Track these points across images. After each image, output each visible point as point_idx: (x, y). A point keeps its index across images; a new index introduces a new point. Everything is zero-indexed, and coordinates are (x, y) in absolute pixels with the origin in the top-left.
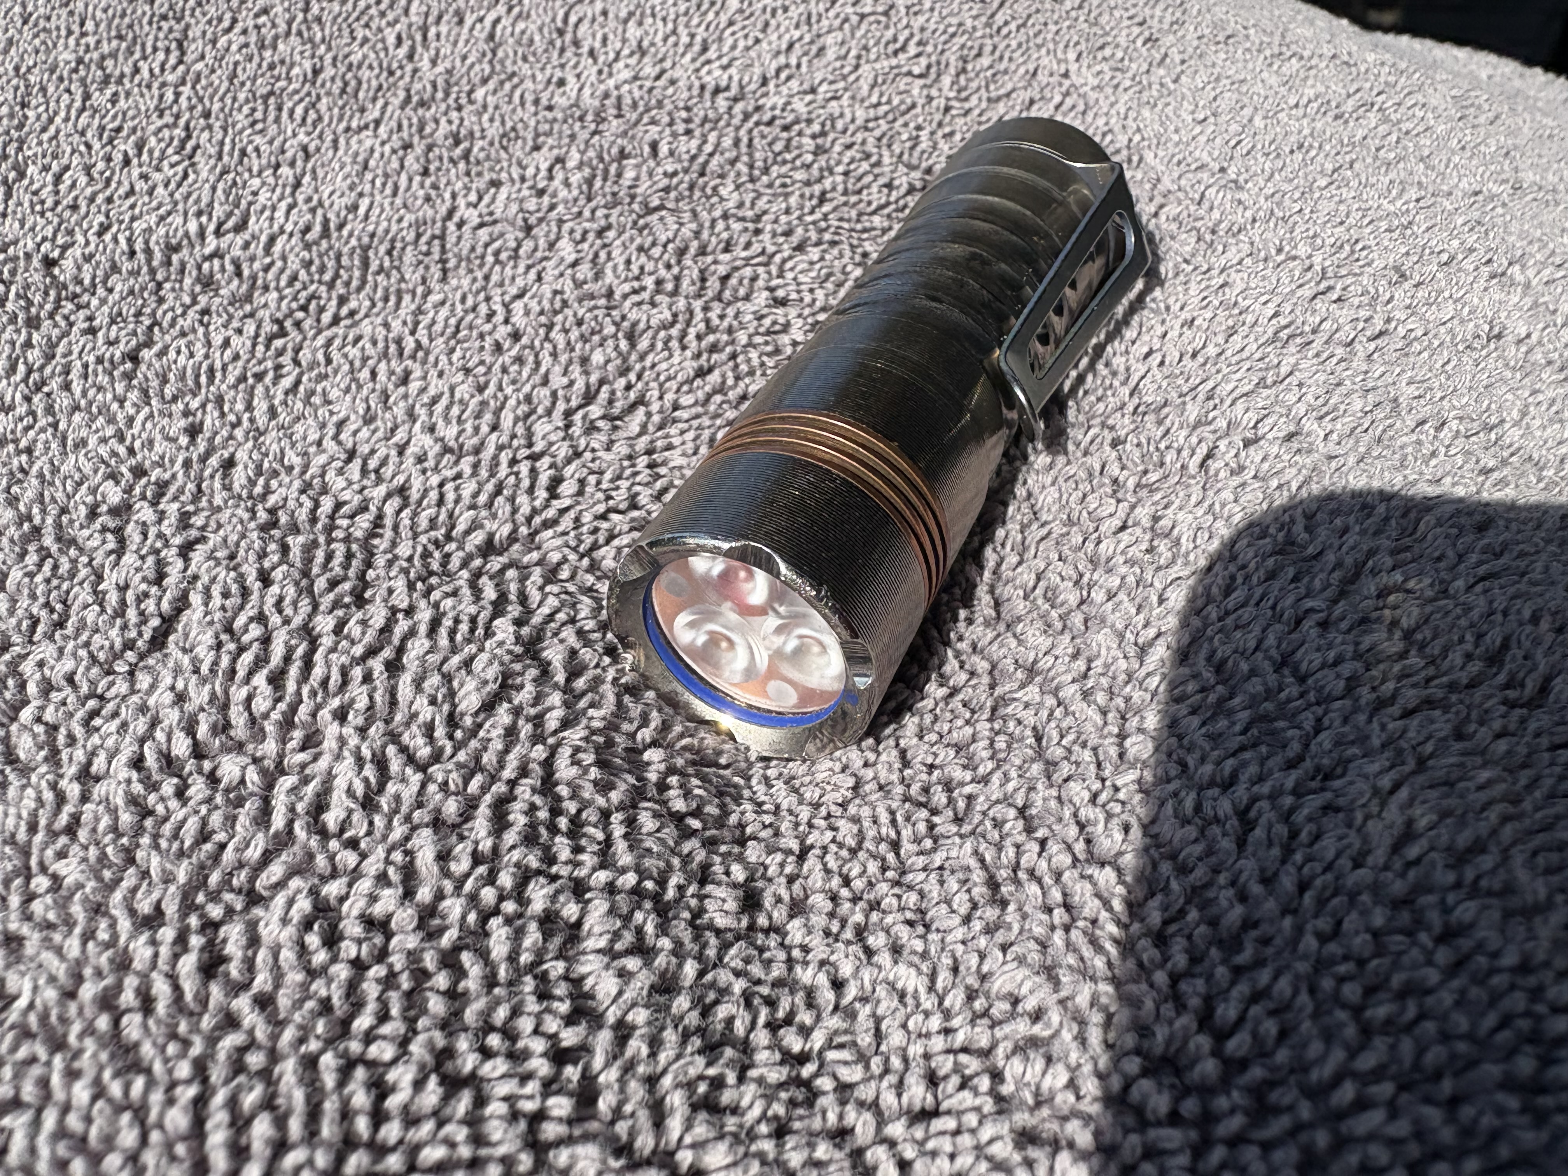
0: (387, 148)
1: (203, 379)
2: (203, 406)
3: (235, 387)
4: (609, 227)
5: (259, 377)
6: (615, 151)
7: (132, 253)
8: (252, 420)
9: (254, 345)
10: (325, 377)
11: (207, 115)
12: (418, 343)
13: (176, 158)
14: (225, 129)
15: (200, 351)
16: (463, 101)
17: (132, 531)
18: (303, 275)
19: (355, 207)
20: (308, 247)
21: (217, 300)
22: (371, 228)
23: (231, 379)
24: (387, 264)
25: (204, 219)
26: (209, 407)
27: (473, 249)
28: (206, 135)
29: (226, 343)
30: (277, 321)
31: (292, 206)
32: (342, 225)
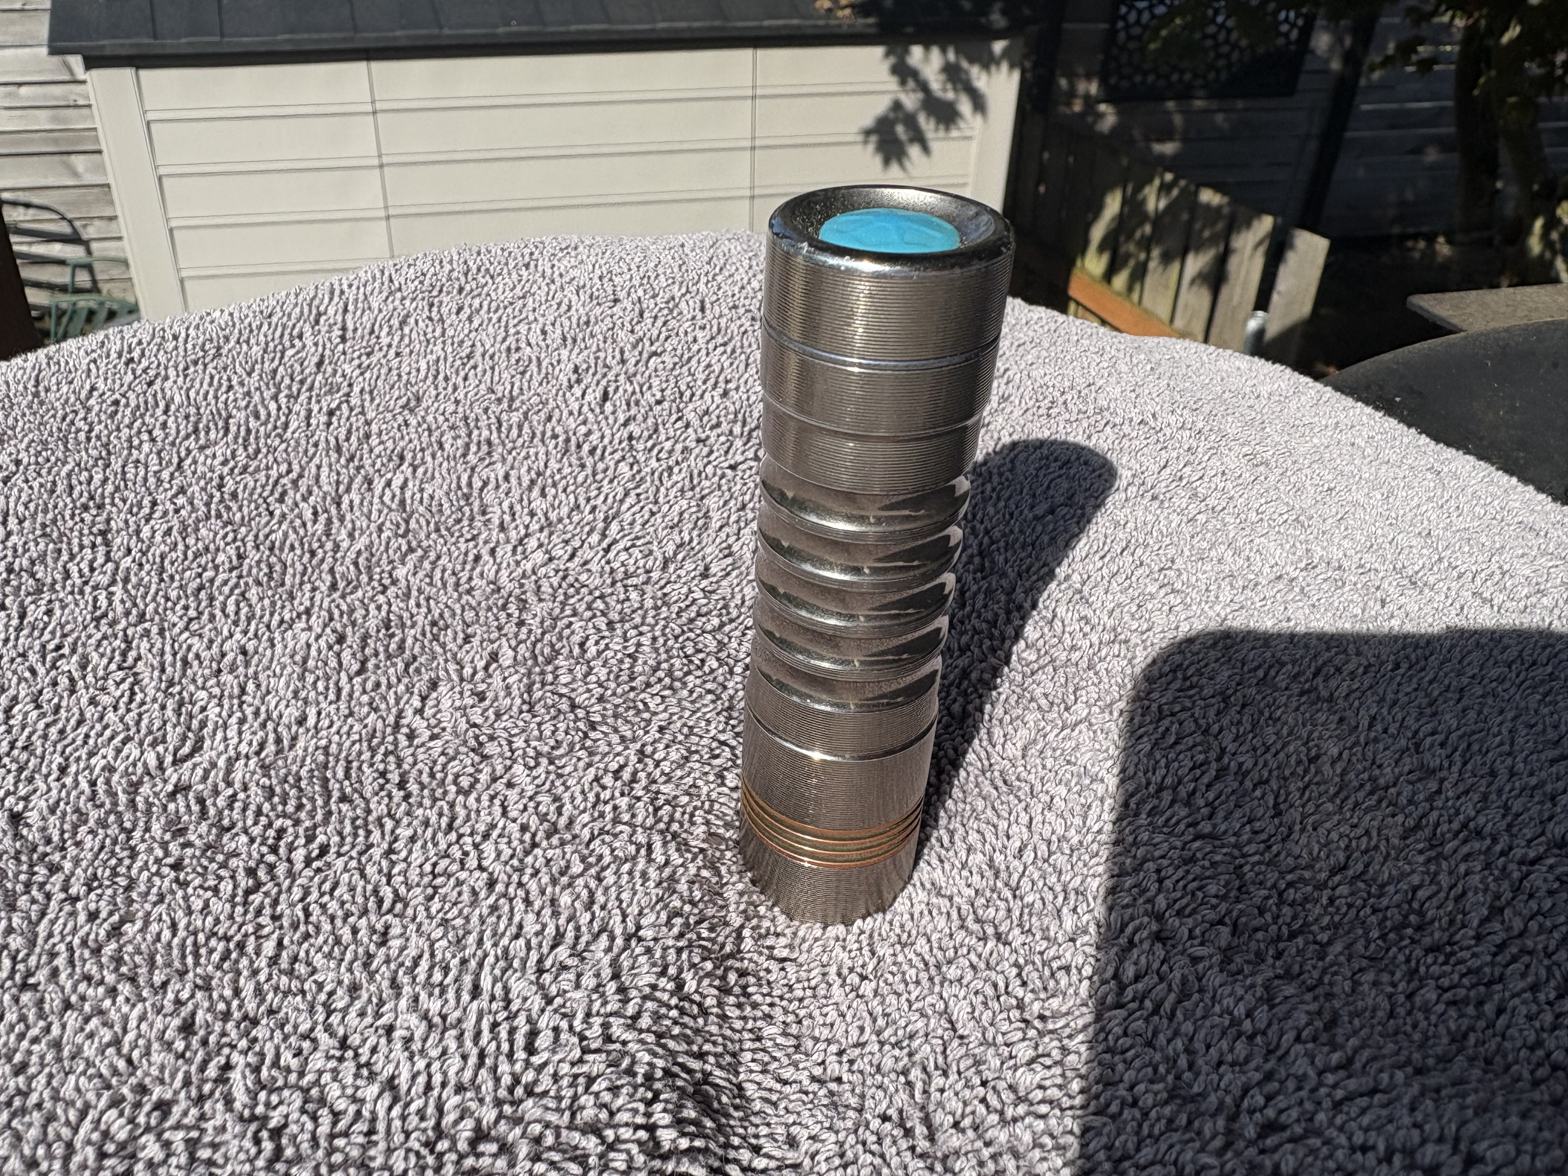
1: (190, 959)
2: (193, 994)
3: (220, 966)
5: (241, 946)
7: (95, 796)
9: (233, 907)
11: (142, 617)
12: (395, 891)
13: (119, 675)
14: (162, 634)
15: (182, 922)
16: (387, 582)
18: (266, 807)
19: (302, 720)
23: (216, 957)
24: (348, 789)
25: (160, 748)
26: (199, 995)
27: (432, 774)
30: (251, 872)
31: (242, 721)
32: (294, 739)
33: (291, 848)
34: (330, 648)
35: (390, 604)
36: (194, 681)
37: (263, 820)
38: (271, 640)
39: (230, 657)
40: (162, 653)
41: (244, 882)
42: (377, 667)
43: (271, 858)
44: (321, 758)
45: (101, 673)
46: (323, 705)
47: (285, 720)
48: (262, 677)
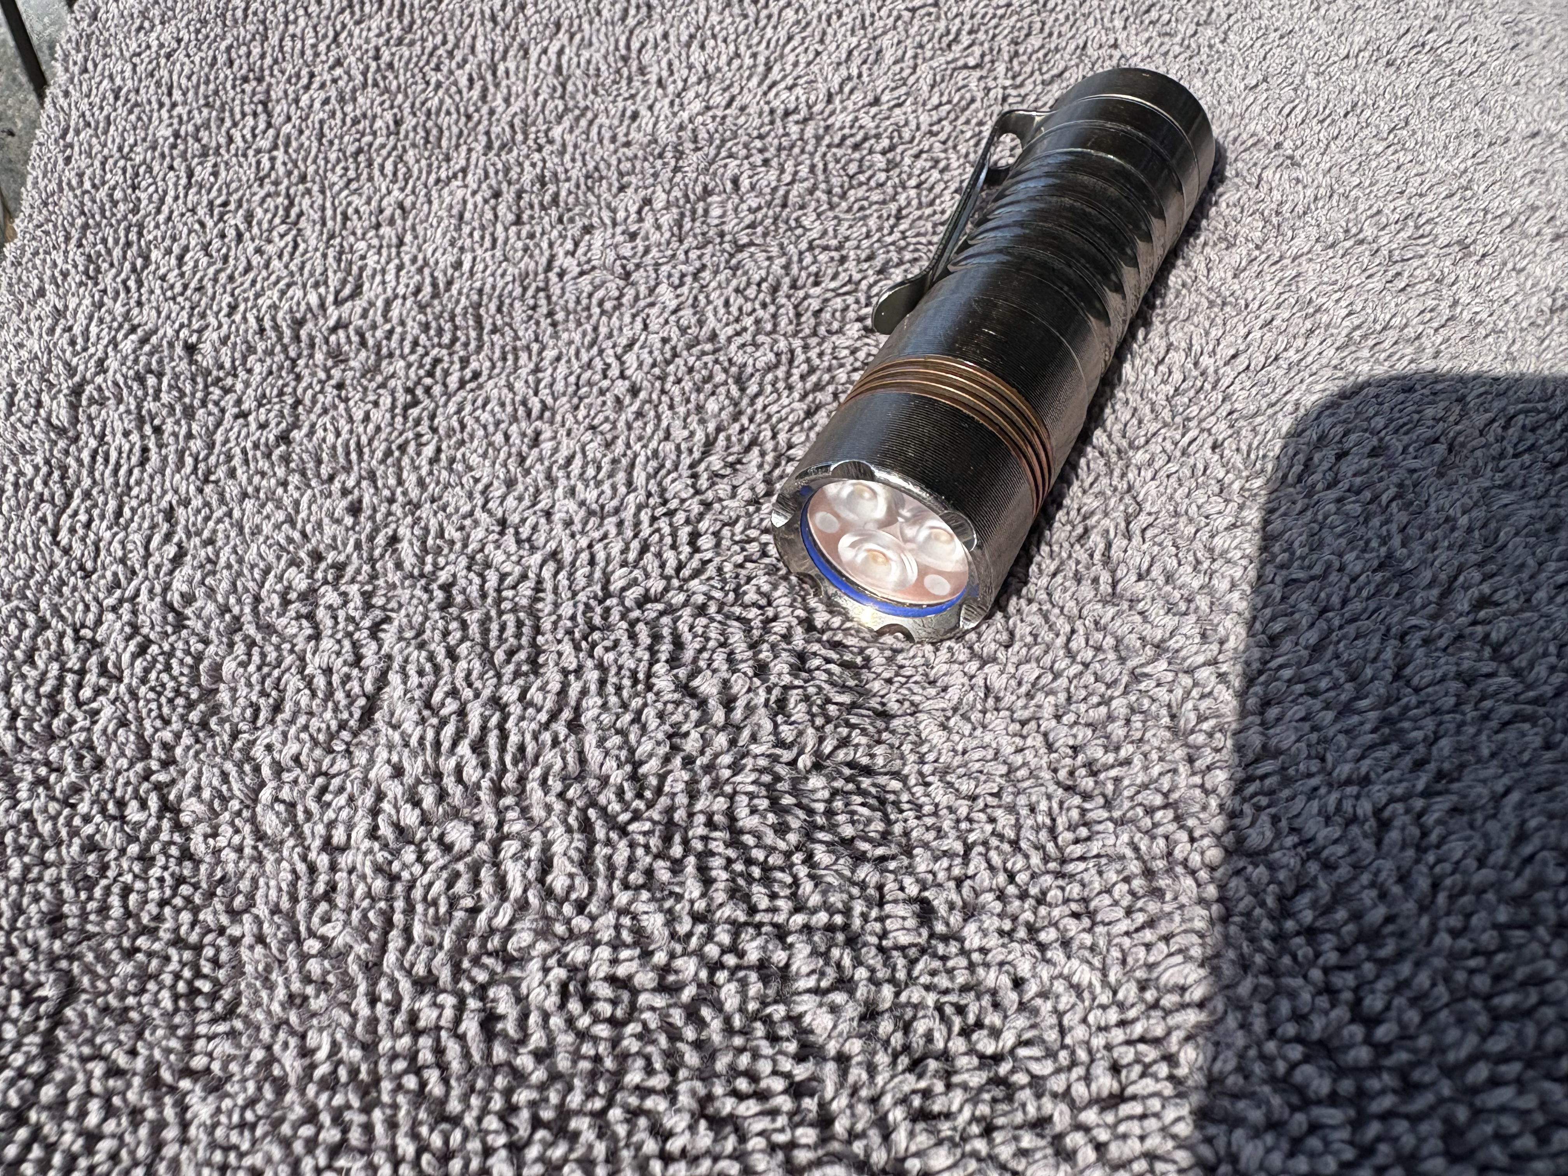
0: (479, 198)
1: (354, 456)
2: (358, 483)
3: (383, 461)
4: (704, 267)
5: (402, 448)
6: (699, 189)
7: (262, 330)
8: (405, 493)
9: (393, 417)
10: (462, 443)
11: (303, 179)
12: (542, 402)
13: (283, 228)
14: (322, 192)
15: (345, 428)
16: (542, 141)
17: (321, 614)
18: (423, 339)
19: (458, 265)
20: (422, 308)
21: (349, 374)
22: (478, 285)
23: (379, 454)
24: (499, 323)
25: (322, 290)
26: (364, 484)
27: (578, 302)
28: (306, 201)
29: (367, 418)
30: (409, 391)
31: (400, 268)
32: (449, 283)
33: (446, 373)
34: (486, 201)
35: (544, 161)
36: (354, 233)
37: (420, 350)
38: (428, 195)
39: (387, 213)
40: (323, 208)
41: (402, 398)
42: (532, 217)
43: (428, 381)
44: (475, 297)
45: (265, 226)
46: (479, 252)
47: (441, 265)
48: (420, 229)
